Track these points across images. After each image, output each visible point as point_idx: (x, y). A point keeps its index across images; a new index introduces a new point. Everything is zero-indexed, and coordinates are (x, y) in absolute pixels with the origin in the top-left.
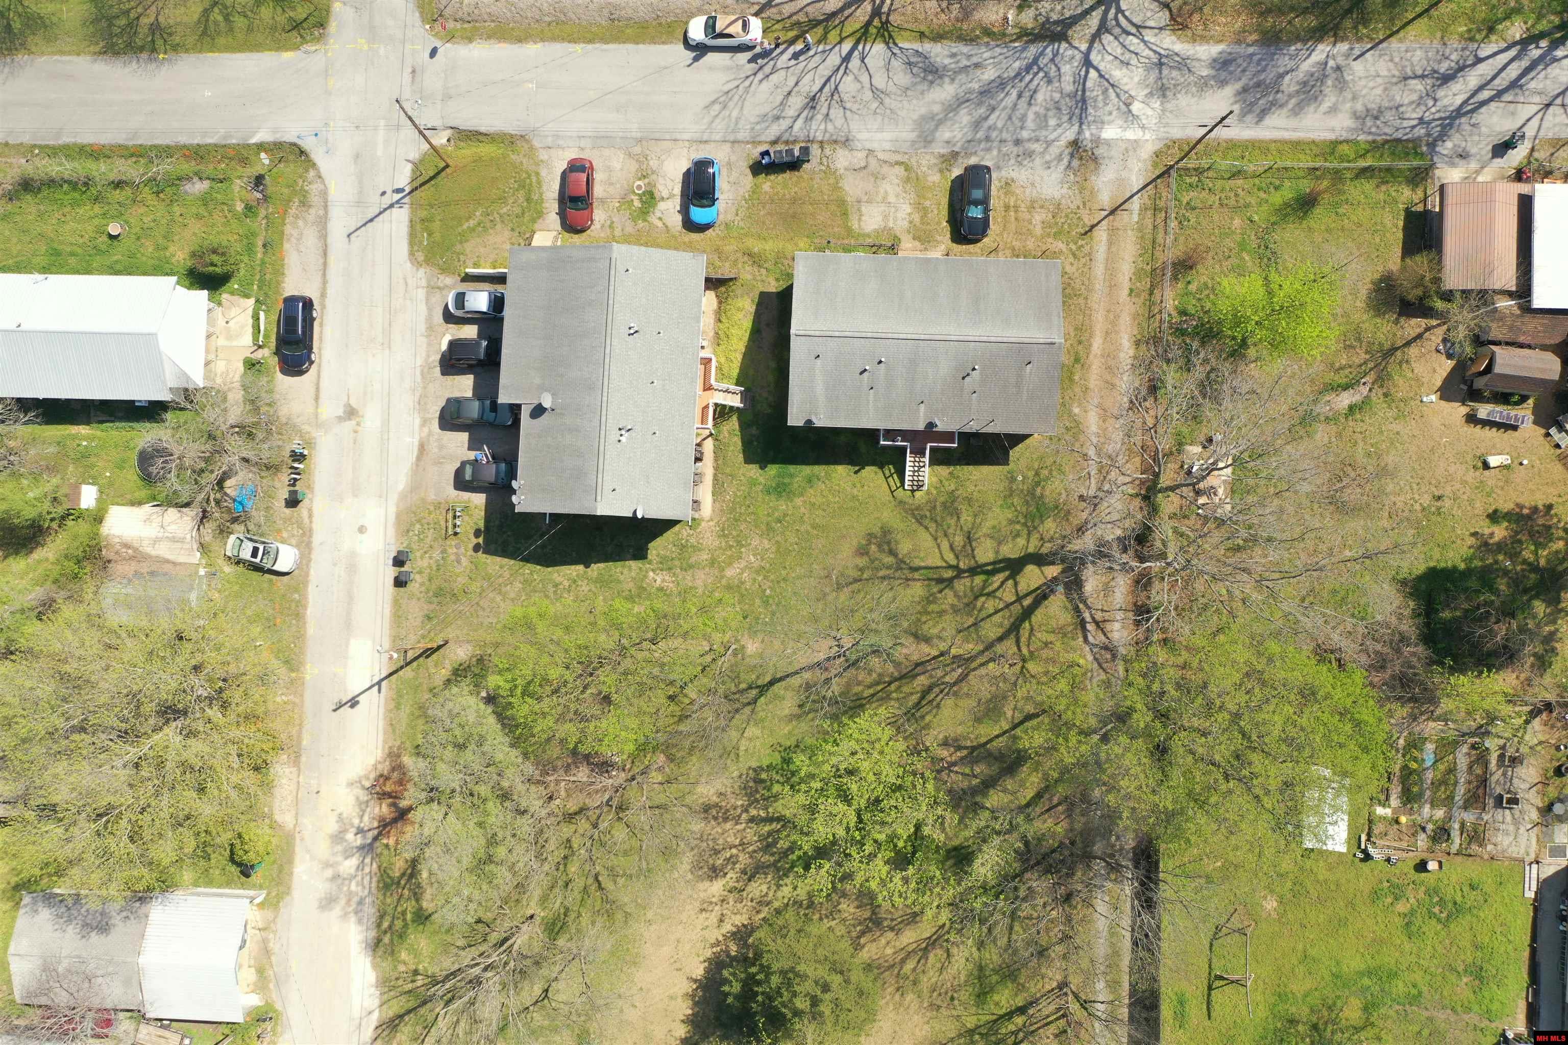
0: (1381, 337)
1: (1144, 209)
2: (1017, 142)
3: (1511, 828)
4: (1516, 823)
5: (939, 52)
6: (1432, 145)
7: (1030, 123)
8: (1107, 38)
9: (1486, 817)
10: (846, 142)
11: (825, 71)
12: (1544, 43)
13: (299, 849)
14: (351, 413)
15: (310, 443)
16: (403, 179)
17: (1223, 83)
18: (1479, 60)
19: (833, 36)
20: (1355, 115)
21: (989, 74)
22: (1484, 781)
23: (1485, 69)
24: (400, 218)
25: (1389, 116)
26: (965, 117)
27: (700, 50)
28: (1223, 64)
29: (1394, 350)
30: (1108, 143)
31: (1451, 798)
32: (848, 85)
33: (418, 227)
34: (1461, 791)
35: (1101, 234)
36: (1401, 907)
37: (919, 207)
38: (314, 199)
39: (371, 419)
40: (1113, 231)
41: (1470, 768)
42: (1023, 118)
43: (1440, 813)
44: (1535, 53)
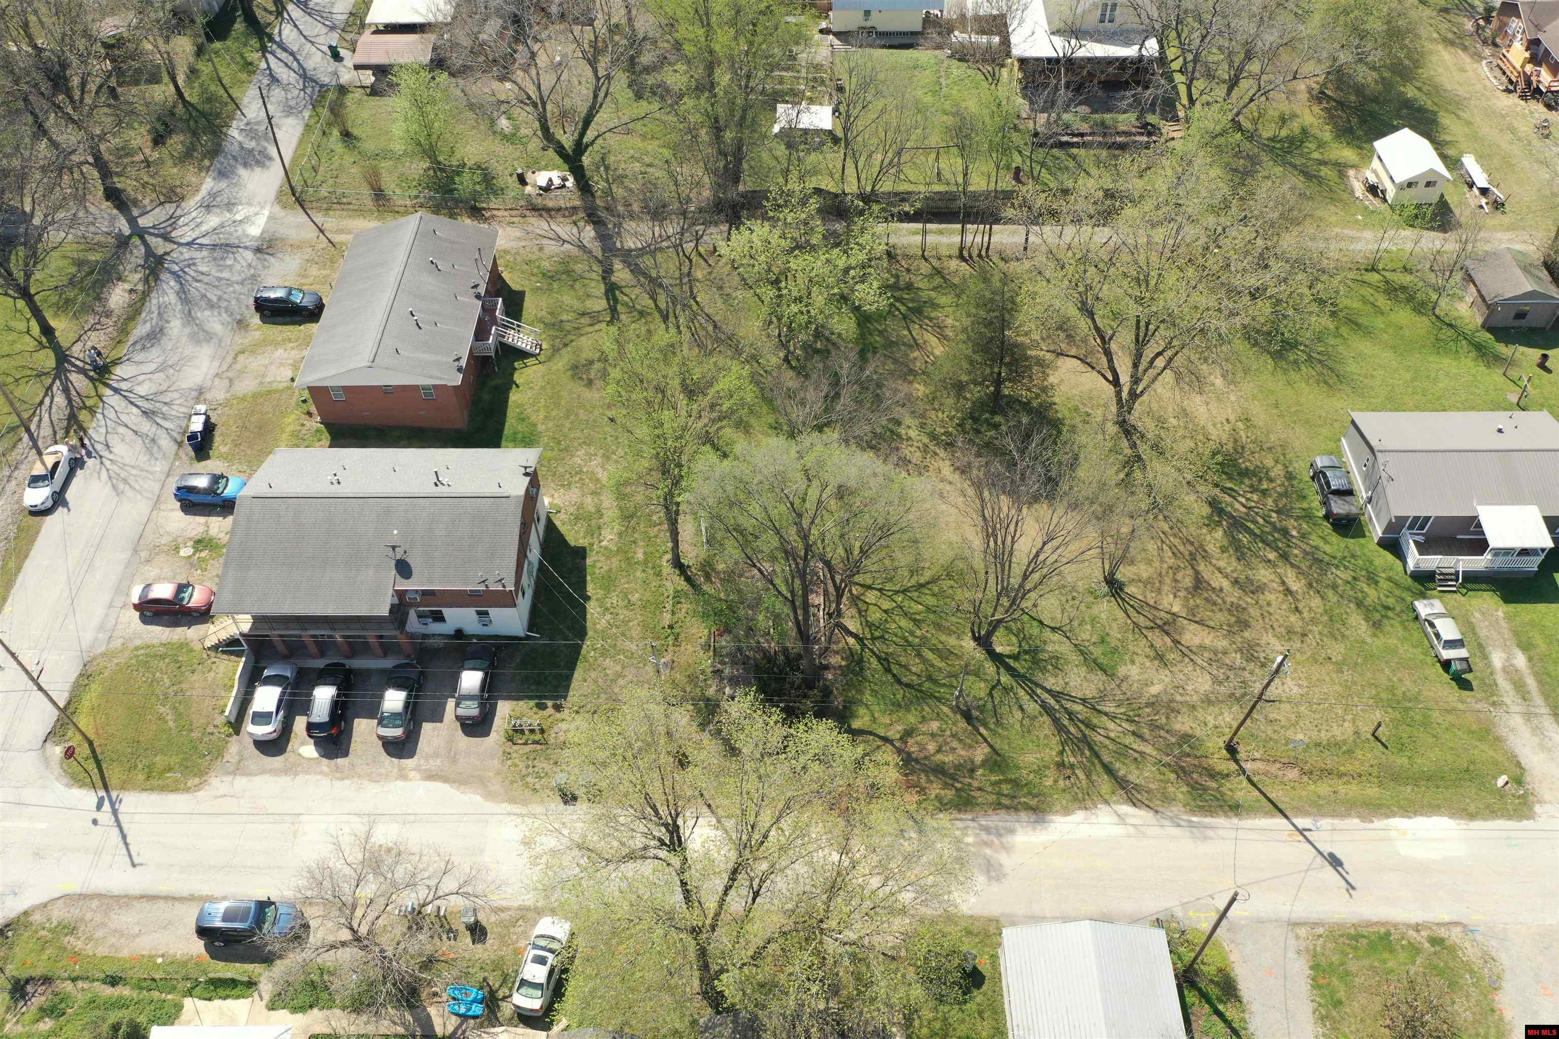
1: (325, 215)
5: (139, 332)
7: (226, 275)
10: (200, 391)
16: (87, 799)
21: (172, 301)
27: (59, 499)
30: (262, 233)
33: (155, 782)
37: (280, 344)
38: (73, 913)
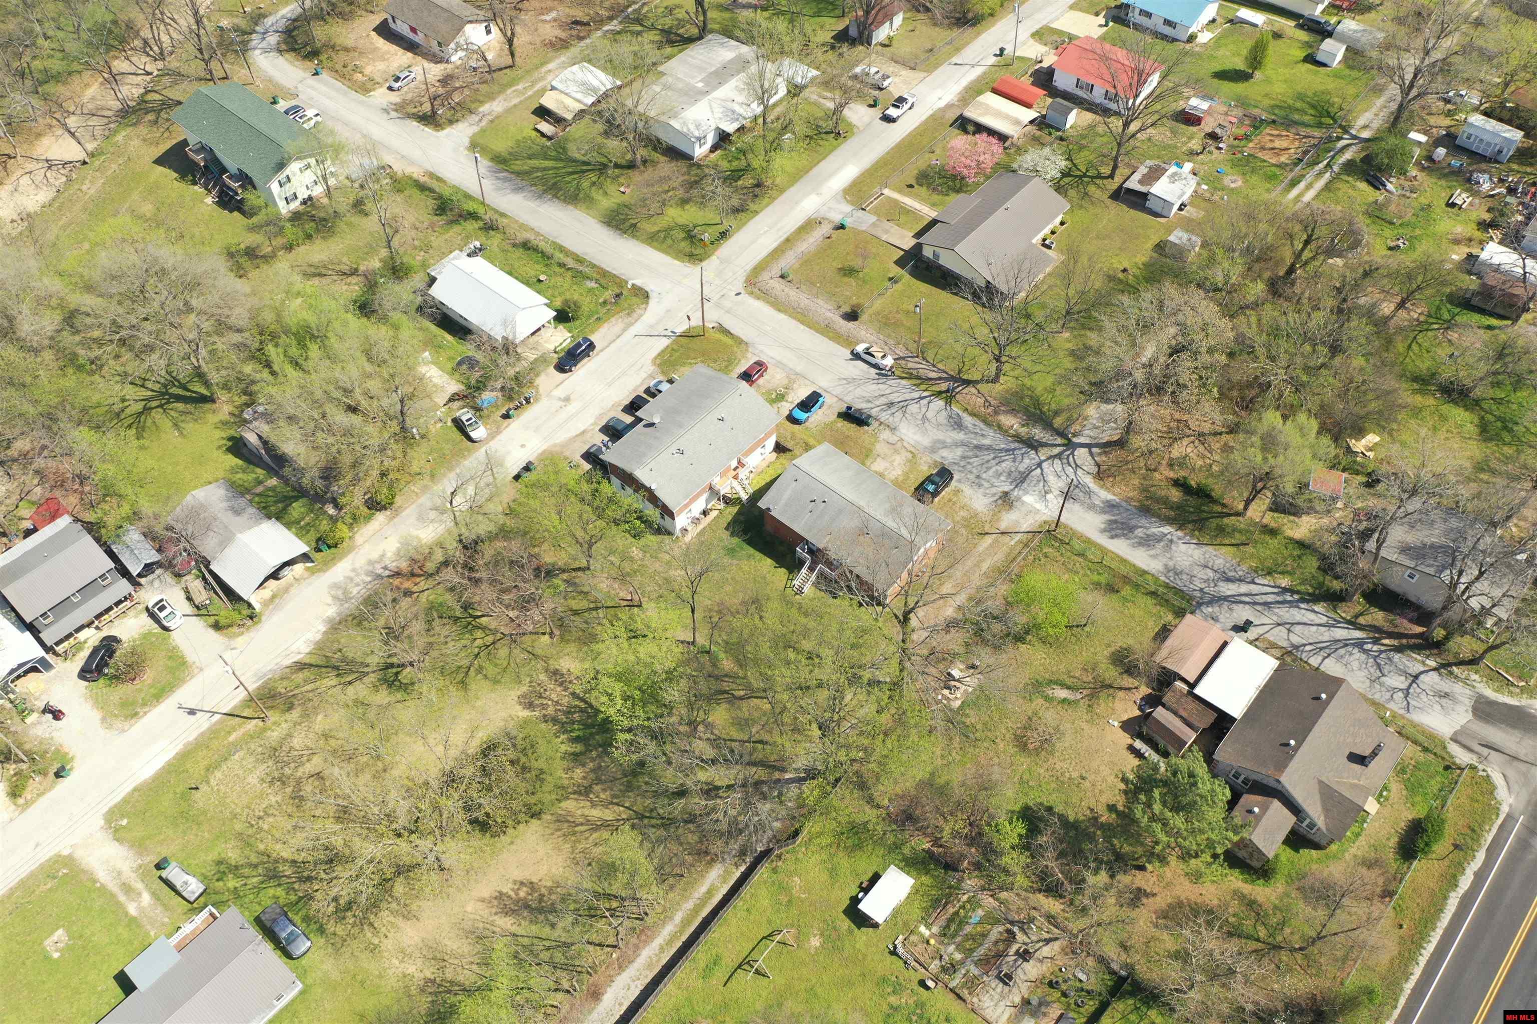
0: (1107, 676)
1: (1020, 542)
2: (978, 477)
3: (997, 997)
4: (1002, 997)
5: (968, 420)
6: (1200, 605)
7: (991, 472)
8: (1057, 461)
9: (985, 978)
10: (893, 429)
11: (907, 396)
12: (1296, 597)
13: (351, 556)
14: (567, 399)
15: (537, 400)
16: (679, 330)
17: (1105, 513)
18: (1253, 582)
19: (923, 387)
20: (1166, 566)
21: (986, 442)
22: (1000, 955)
23: (1254, 589)
24: (665, 342)
25: (1184, 577)
26: (959, 452)
27: (856, 356)
28: (1110, 506)
29: (1110, 686)
30: (1023, 503)
31: (971, 950)
32: (913, 408)
33: (668, 350)
34: (981, 951)
35: (988, 540)
36: (893, 1000)
37: (906, 475)
38: (635, 315)
39: (572, 408)
40: (996, 541)
41: (996, 943)
42: (989, 468)
43: (958, 956)
44: (1289, 598)
